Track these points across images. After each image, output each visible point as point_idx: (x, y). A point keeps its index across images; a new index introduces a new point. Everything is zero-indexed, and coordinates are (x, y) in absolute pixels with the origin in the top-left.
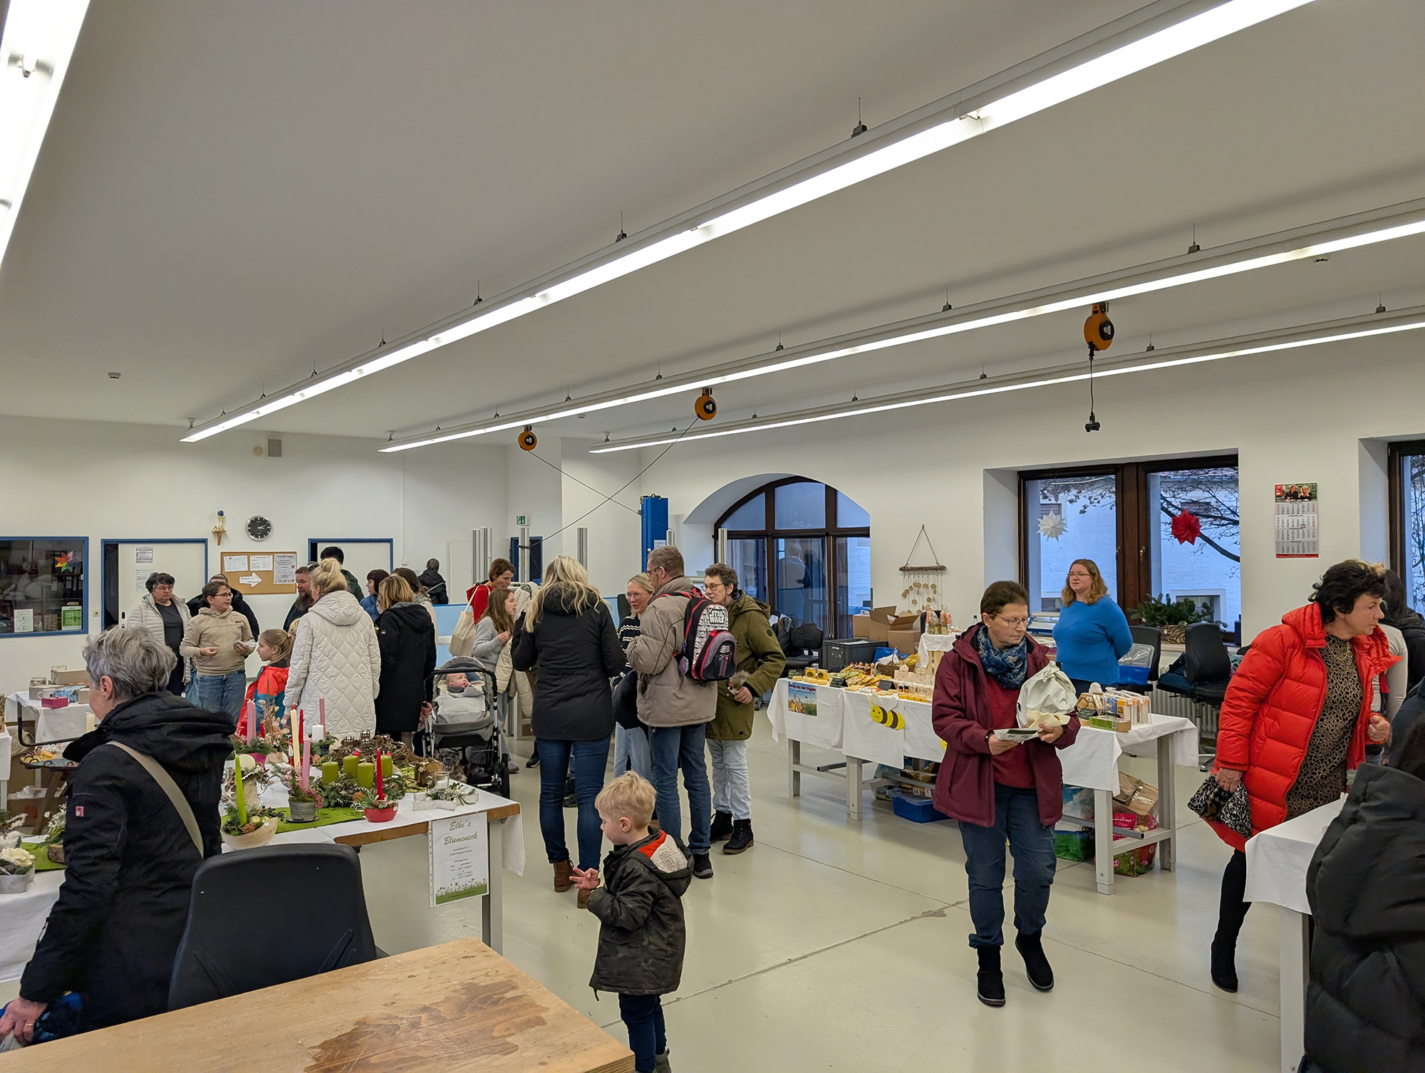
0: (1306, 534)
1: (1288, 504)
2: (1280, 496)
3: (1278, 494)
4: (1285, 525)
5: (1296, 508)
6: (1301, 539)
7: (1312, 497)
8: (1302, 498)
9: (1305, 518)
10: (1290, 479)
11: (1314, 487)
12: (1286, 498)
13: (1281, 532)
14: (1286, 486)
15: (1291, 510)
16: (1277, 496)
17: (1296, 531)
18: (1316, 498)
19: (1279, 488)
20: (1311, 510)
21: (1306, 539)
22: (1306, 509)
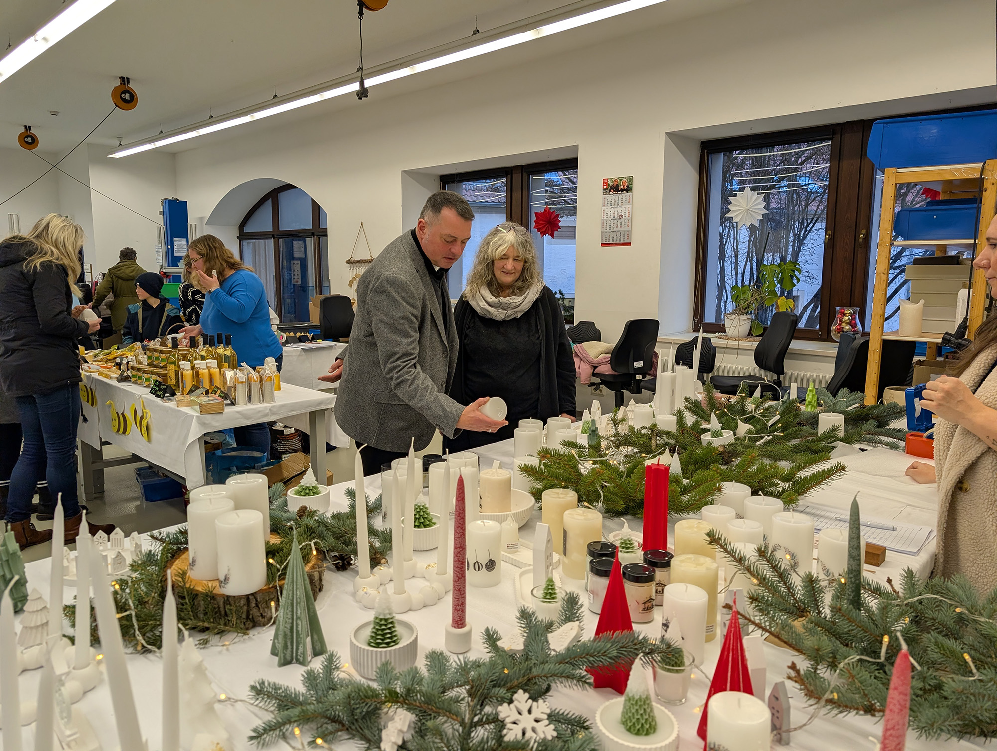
0: (623, 224)
1: (612, 197)
2: (606, 189)
3: (605, 187)
4: (609, 217)
5: (617, 200)
6: (619, 229)
7: (628, 189)
8: (622, 190)
9: (623, 209)
10: (614, 173)
11: (630, 179)
12: (610, 191)
13: (605, 223)
14: (611, 179)
15: (613, 202)
16: (604, 190)
17: (615, 221)
18: (631, 190)
19: (605, 182)
20: (627, 201)
21: (622, 229)
22: (624, 201)
